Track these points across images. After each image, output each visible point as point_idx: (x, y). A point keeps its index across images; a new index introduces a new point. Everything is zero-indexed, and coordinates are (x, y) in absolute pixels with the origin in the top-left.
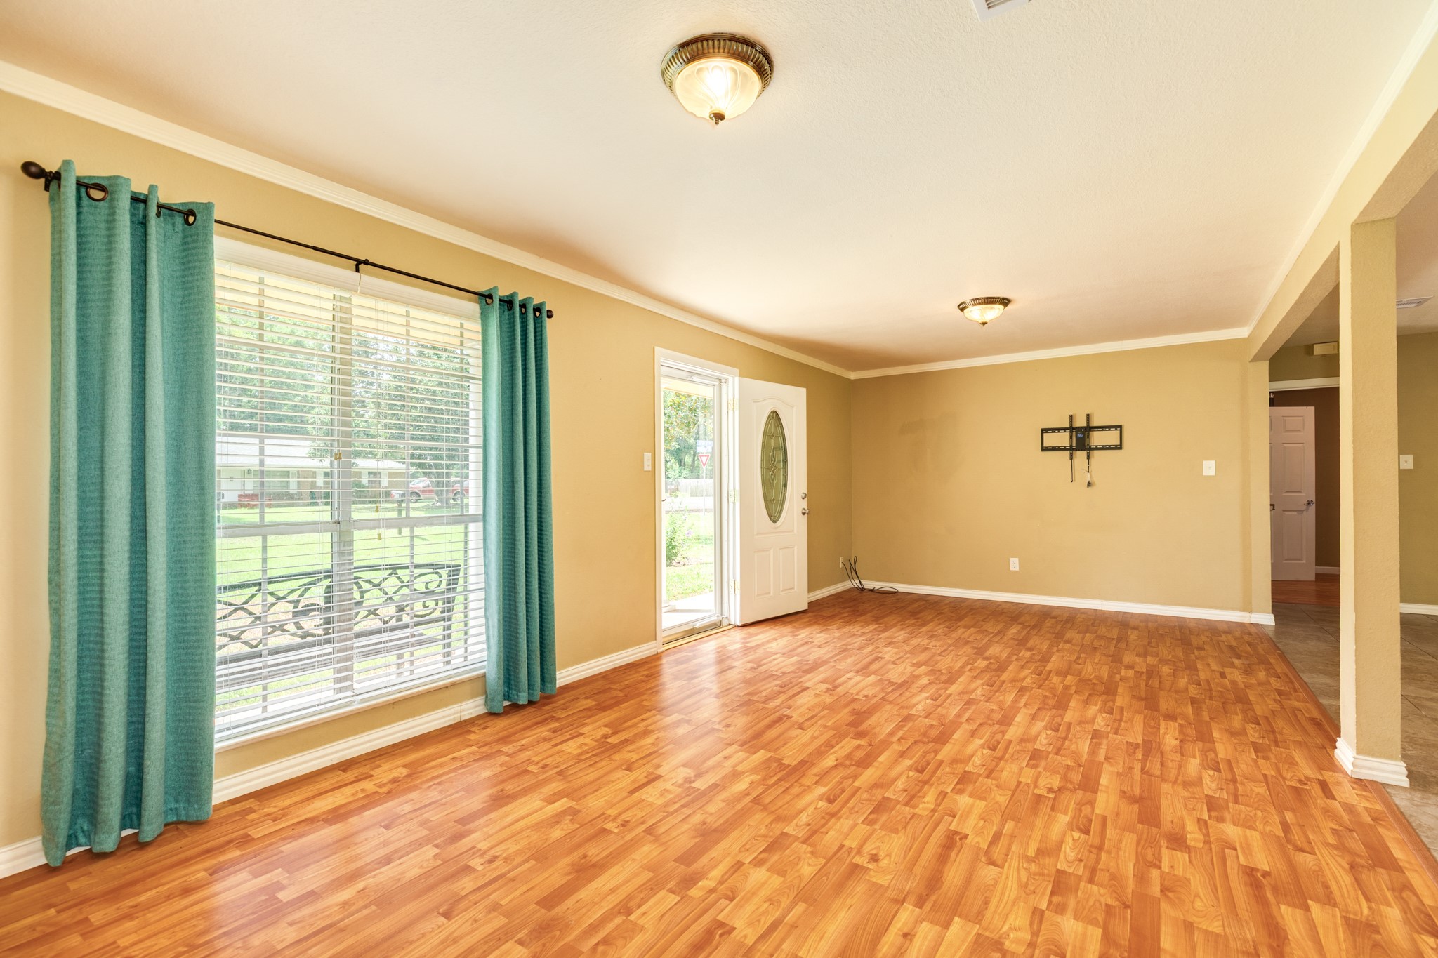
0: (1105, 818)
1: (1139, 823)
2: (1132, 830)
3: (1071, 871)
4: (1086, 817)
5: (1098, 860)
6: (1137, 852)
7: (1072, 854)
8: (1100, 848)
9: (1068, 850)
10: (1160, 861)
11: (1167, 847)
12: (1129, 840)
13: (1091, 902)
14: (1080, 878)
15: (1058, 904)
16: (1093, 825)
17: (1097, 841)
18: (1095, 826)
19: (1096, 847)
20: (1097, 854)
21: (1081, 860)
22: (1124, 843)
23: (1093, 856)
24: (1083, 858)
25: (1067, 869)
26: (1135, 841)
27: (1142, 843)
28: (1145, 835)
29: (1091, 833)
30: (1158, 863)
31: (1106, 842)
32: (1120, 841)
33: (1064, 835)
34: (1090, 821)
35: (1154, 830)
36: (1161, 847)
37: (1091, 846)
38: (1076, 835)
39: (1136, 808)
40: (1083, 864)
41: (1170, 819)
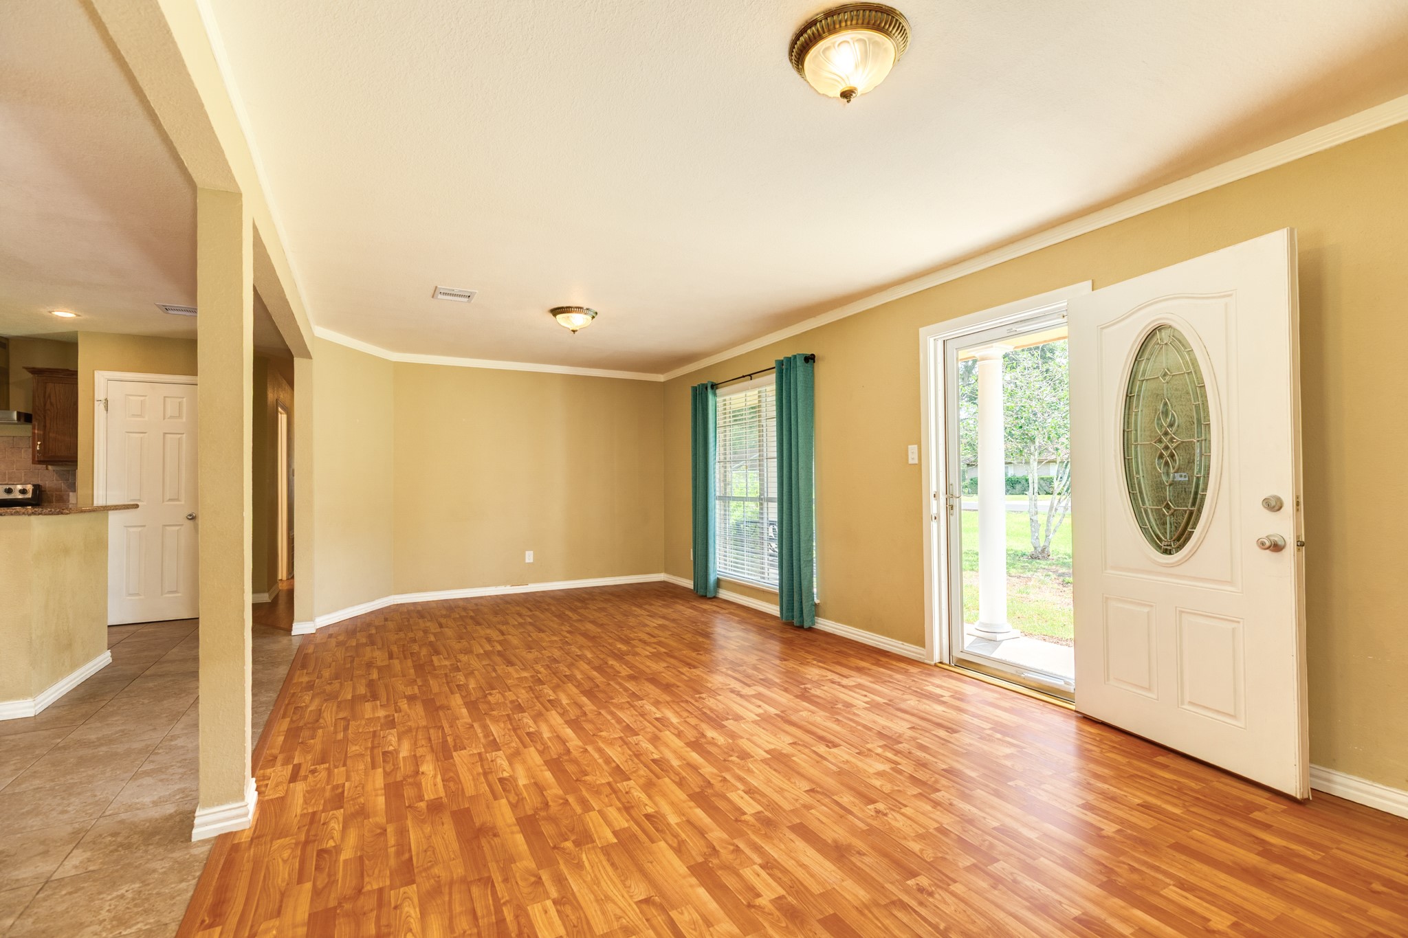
0: (496, 798)
1: (469, 808)
2: (473, 799)
3: (494, 753)
4: (509, 791)
5: (482, 766)
6: (461, 783)
7: (499, 762)
8: (485, 774)
9: (503, 762)
10: (444, 785)
11: (441, 798)
12: (470, 790)
13: (474, 745)
14: (486, 752)
15: (489, 736)
16: (500, 786)
17: (490, 777)
18: (498, 788)
19: (488, 773)
20: (484, 769)
21: (492, 761)
22: (472, 785)
23: (486, 767)
24: (491, 763)
25: (496, 753)
26: (466, 791)
27: (460, 793)
28: (460, 799)
29: (497, 781)
30: (445, 783)
31: (484, 780)
32: (475, 785)
33: (513, 770)
34: (504, 790)
35: (455, 808)
36: (446, 796)
37: (492, 772)
38: (505, 775)
39: (478, 823)
40: (490, 760)
41: (445, 826)
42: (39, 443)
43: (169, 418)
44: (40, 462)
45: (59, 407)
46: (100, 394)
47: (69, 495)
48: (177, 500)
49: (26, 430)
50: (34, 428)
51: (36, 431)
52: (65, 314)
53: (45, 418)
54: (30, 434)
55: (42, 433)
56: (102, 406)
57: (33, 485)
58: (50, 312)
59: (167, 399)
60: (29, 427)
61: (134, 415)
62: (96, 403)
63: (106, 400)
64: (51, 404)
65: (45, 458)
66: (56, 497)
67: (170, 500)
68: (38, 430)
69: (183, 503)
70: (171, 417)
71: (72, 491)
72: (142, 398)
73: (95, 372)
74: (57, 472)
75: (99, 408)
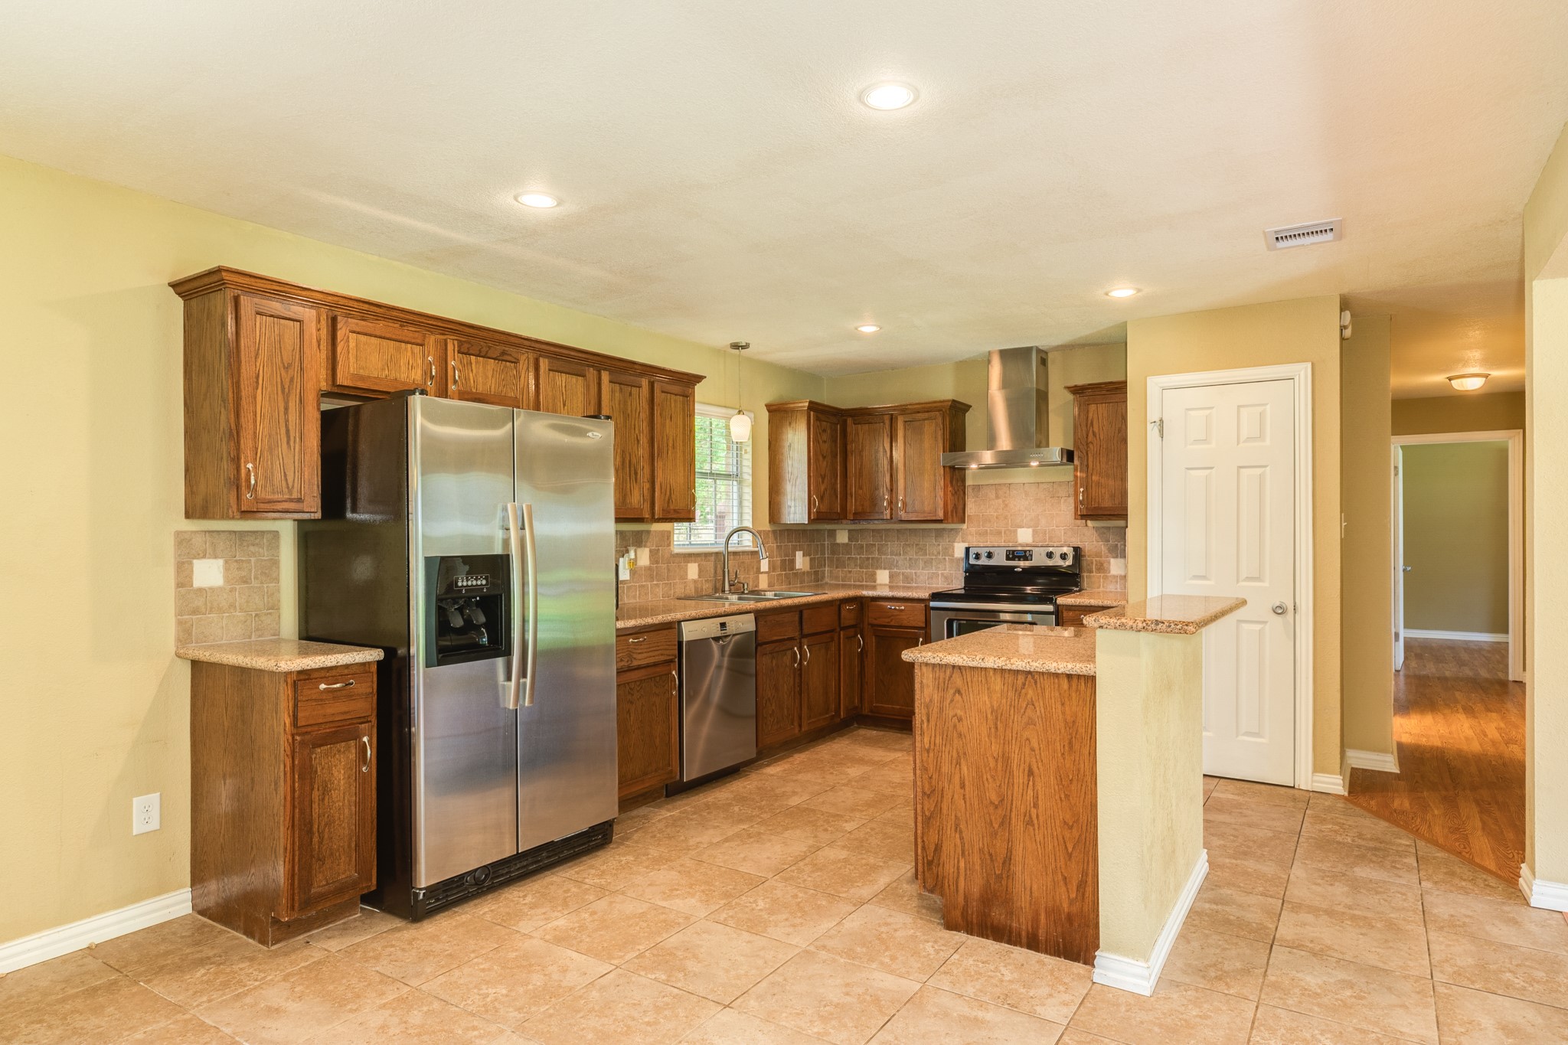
42: (1082, 490)
43: (1245, 442)
44: (1084, 517)
45: (1102, 438)
46: (1153, 415)
47: (1109, 563)
48: (1258, 579)
49: (1067, 473)
50: (1076, 470)
51: (1079, 474)
52: (1122, 292)
53: (1087, 454)
54: (1072, 478)
55: (1084, 475)
56: (1156, 430)
57: (1073, 547)
58: (1107, 294)
59: (1242, 409)
60: (1071, 467)
61: (1197, 441)
62: (1149, 426)
63: (1161, 420)
64: (1094, 434)
65: (1089, 512)
66: (1096, 565)
67: (1248, 579)
68: (1080, 472)
69: (1266, 584)
70: (1249, 439)
71: (1113, 557)
72: (1207, 412)
73: (1148, 378)
74: (1096, 529)
75: (1153, 433)
